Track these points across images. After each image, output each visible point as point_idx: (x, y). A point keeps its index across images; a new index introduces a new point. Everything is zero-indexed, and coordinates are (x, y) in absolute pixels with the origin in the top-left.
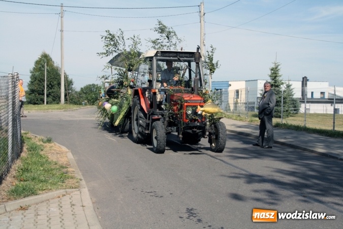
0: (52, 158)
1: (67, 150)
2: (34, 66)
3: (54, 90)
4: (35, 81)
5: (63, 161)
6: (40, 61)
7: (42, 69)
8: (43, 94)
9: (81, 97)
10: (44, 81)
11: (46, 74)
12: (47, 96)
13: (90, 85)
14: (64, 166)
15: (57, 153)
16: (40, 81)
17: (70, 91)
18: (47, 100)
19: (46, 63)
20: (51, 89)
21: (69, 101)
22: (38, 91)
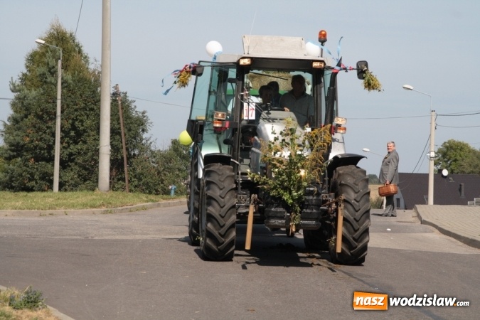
2: (25, 71)
3: (85, 147)
4: (26, 116)
6: (43, 55)
7: (50, 79)
8: (51, 159)
9: (170, 170)
10: (53, 117)
11: (59, 97)
12: (63, 165)
16: (40, 118)
17: (136, 152)
18: (60, 177)
19: (60, 62)
20: (76, 143)
21: (129, 181)
22: (36, 147)
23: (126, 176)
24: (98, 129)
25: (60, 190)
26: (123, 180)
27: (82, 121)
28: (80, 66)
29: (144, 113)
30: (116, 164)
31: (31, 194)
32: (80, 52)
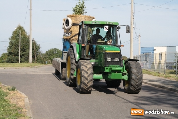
0: (13, 102)
1: (26, 96)
2: (12, 35)
3: (26, 53)
4: (12, 46)
5: (20, 104)
6: (16, 32)
7: (18, 37)
8: (18, 56)
9: (46, 58)
10: (19, 46)
11: (20, 41)
12: (21, 57)
13: (53, 49)
14: (21, 107)
15: (18, 98)
16: (16, 46)
17: (38, 54)
18: (20, 60)
19: (20, 33)
20: (24, 52)
21: (36, 61)
22: (15, 53)
23: (36, 59)
24: (29, 49)
25: (20, 62)
26: (35, 60)
27: (25, 47)
28: (25, 34)
29: (39, 45)
30: (33, 57)
31: (14, 64)
32: (25, 31)
